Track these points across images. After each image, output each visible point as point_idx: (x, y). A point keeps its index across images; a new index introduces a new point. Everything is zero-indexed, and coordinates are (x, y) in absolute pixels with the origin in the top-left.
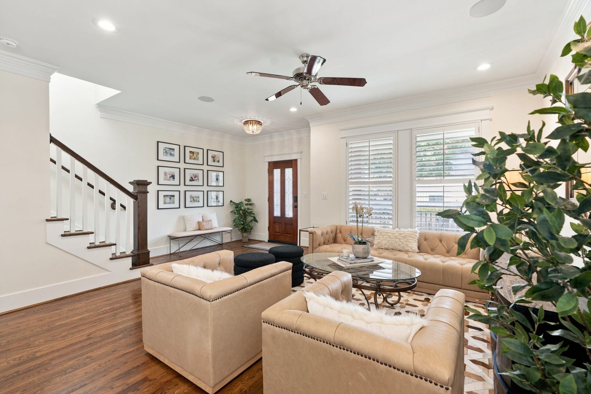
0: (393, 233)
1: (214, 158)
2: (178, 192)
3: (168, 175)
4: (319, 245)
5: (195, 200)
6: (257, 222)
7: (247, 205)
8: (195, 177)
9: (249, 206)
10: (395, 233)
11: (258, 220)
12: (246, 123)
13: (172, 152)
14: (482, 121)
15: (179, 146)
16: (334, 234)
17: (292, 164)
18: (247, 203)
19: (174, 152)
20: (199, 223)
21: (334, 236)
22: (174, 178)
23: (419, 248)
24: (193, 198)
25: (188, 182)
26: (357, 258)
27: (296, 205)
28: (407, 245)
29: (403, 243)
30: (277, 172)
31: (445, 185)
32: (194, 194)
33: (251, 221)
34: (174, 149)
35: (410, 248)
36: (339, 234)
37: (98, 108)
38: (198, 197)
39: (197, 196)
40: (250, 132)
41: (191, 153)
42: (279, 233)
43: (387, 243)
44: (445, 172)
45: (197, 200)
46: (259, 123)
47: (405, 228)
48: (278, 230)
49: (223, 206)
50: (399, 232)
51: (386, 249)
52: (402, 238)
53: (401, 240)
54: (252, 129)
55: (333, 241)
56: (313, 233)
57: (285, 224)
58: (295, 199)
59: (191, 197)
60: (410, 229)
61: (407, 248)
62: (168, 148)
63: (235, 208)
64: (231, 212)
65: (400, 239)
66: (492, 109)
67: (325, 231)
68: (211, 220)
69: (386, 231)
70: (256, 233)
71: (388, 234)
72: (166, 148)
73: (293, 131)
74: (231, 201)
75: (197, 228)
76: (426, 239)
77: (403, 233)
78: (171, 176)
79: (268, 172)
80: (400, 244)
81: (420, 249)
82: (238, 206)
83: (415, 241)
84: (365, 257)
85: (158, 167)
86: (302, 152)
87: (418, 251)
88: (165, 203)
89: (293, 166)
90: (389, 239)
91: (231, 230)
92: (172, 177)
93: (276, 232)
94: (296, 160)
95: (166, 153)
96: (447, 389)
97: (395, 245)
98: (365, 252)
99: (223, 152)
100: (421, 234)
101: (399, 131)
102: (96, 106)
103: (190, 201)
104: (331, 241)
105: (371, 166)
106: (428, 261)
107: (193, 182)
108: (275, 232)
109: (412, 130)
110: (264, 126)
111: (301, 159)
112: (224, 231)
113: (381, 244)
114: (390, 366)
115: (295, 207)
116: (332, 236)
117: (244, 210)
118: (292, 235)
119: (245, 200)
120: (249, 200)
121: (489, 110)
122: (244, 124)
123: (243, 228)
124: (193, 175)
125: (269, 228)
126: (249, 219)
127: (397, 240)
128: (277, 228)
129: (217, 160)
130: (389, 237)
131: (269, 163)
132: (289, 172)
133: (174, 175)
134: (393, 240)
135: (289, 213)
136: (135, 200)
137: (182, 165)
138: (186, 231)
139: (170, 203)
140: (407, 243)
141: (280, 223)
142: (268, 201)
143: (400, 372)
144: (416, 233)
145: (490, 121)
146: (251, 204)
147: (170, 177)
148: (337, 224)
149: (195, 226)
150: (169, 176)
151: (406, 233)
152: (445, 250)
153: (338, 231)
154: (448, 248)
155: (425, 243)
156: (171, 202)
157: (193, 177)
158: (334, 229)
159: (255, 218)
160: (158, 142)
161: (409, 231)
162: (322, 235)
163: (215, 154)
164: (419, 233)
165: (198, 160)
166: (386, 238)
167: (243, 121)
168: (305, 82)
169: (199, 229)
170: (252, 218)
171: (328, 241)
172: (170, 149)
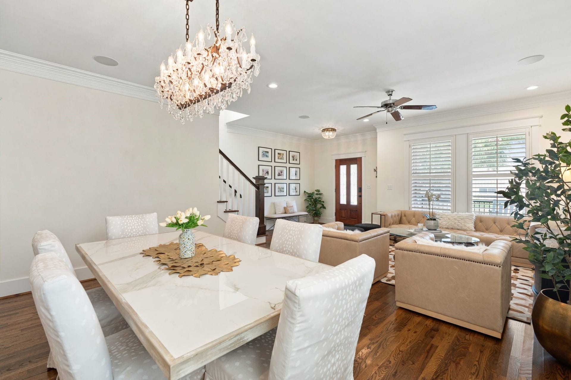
0: (453, 216)
1: (293, 157)
2: (271, 184)
4: (389, 224)
5: (281, 190)
6: (325, 208)
7: (317, 194)
8: (281, 173)
9: (319, 196)
10: (455, 216)
11: (326, 207)
12: (324, 130)
13: (267, 155)
14: (532, 127)
15: (271, 149)
16: (400, 217)
17: (357, 161)
18: (317, 193)
19: (268, 154)
20: (285, 208)
21: (400, 219)
22: (268, 174)
23: (475, 228)
24: (280, 188)
25: (277, 177)
26: (429, 230)
27: (360, 195)
28: (465, 226)
29: (461, 223)
30: (343, 169)
31: (498, 178)
32: (280, 186)
33: (321, 208)
34: (268, 152)
35: (468, 227)
36: (404, 217)
37: (226, 126)
38: (283, 188)
40: (327, 137)
41: (279, 154)
42: (345, 217)
43: (447, 223)
44: (498, 163)
45: (283, 190)
46: (333, 130)
47: (463, 212)
48: (343, 215)
49: (299, 195)
50: (457, 215)
51: (446, 228)
52: (460, 220)
53: (460, 221)
54: (329, 135)
55: (399, 223)
56: (385, 215)
57: (350, 210)
58: (360, 190)
59: (279, 188)
60: (467, 213)
61: (465, 228)
62: (265, 151)
63: (308, 197)
64: (305, 200)
65: (458, 220)
66: (542, 117)
67: (393, 214)
68: (293, 206)
69: (446, 215)
70: (326, 218)
71: (448, 217)
72: (263, 151)
73: (357, 134)
74: (305, 192)
75: (284, 212)
76: (481, 221)
77: (461, 216)
78: (266, 172)
79: (335, 168)
80: (459, 225)
81: (477, 229)
82: (310, 196)
83: (472, 223)
84: (435, 229)
85: (259, 165)
86: (366, 151)
87: (475, 230)
89: (358, 163)
90: (449, 221)
91: (307, 214)
93: (343, 217)
94: (361, 158)
95: (264, 155)
96: (500, 267)
97: (454, 225)
98: (435, 226)
99: (300, 153)
100: (477, 217)
101: (456, 136)
102: (226, 124)
103: (278, 191)
104: (398, 222)
105: (432, 163)
106: (484, 236)
107: (280, 176)
108: (341, 217)
109: (469, 134)
110: (338, 132)
111: (365, 157)
112: (300, 215)
113: (442, 225)
114: (471, 261)
115: (360, 197)
116: (397, 219)
117: (316, 199)
118: (357, 220)
119: (315, 191)
120: (318, 191)
121: (539, 118)
122: (322, 131)
123: (315, 213)
124: (280, 171)
125: (336, 213)
126: (319, 206)
127: (456, 221)
128: (343, 214)
129: (296, 159)
130: (449, 219)
131: (336, 160)
132: (354, 168)
133: (268, 171)
134: (453, 222)
135: (354, 201)
136: (257, 190)
137: (273, 164)
138: (276, 214)
140: (465, 224)
141: (346, 210)
142: (335, 192)
143: (477, 263)
144: (473, 216)
145: (539, 127)
146: (320, 194)
147: (266, 173)
148: (402, 210)
149: (282, 210)
150: (265, 172)
151: (464, 216)
152: (498, 230)
153: (403, 215)
154: (501, 228)
155: (480, 224)
156: (266, 191)
158: (399, 213)
159: (323, 205)
160: (259, 147)
161: (466, 215)
162: (392, 216)
163: (294, 154)
164: (475, 216)
165: (283, 159)
166: (446, 220)
167: (322, 129)
168: (390, 109)
169: (286, 213)
170: (321, 206)
171: (396, 222)
172: (266, 152)
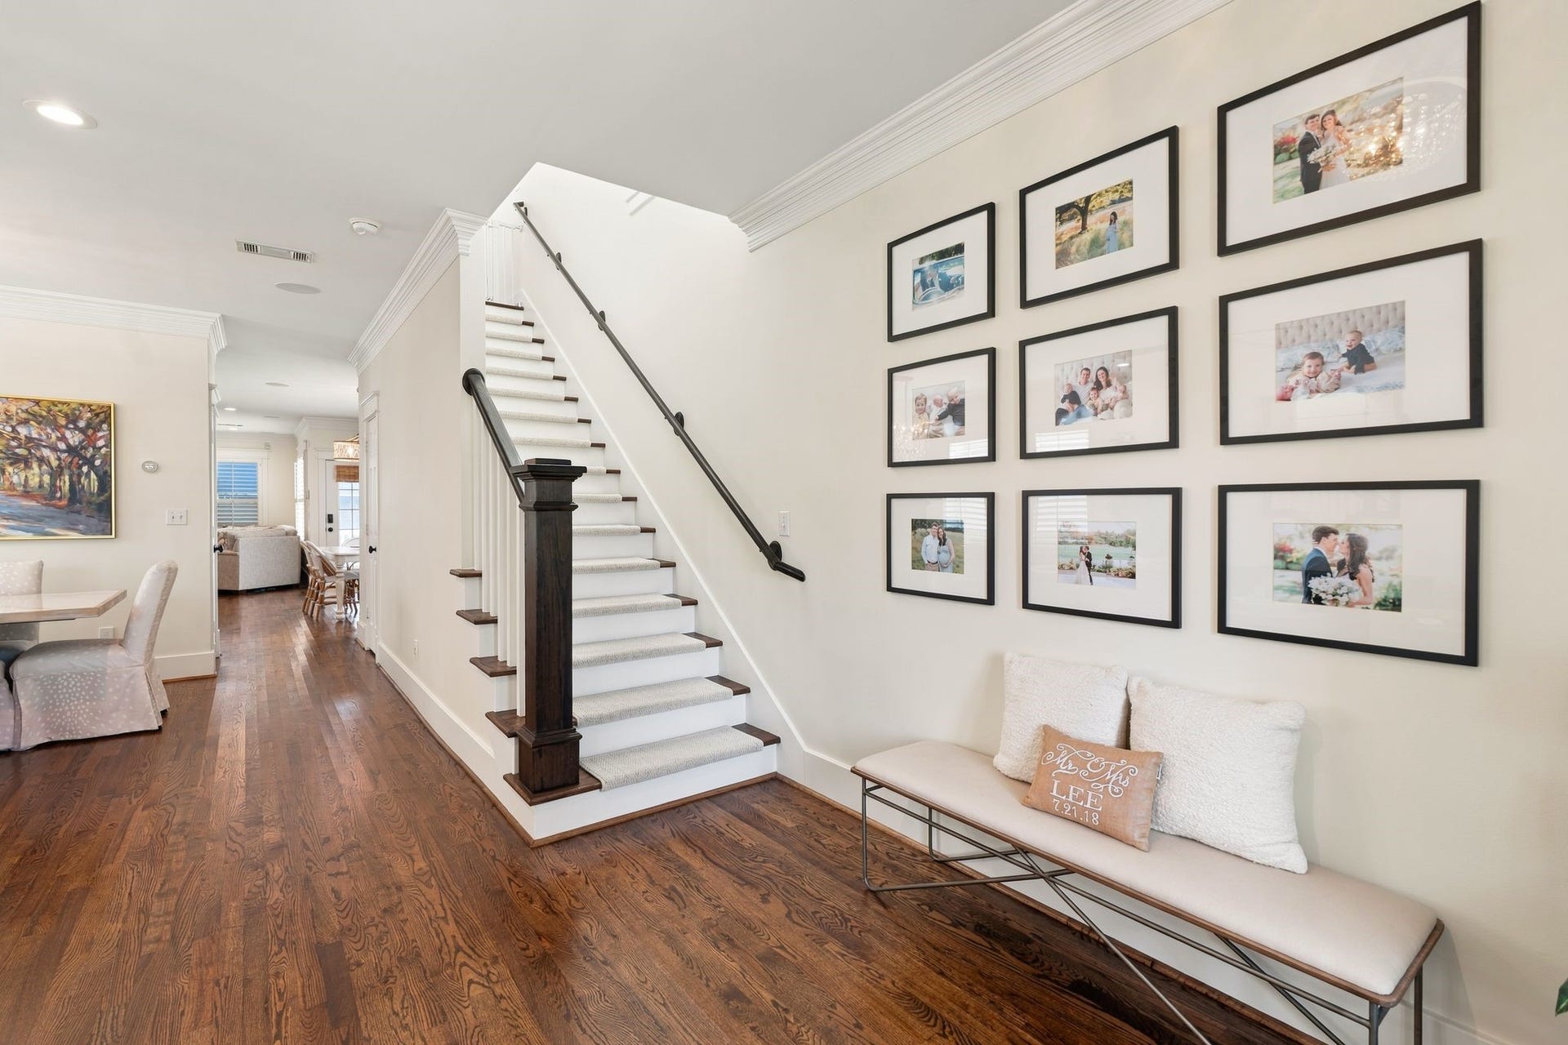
1: (1309, 146)
2: (985, 504)
3: (934, 407)
5: (1098, 561)
8: (1098, 387)
13: (952, 271)
15: (985, 217)
22: (961, 421)
24: (1084, 542)
25: (1041, 433)
32: (1094, 517)
34: (954, 251)
38: (1129, 542)
39: (1118, 530)
41: (1066, 216)
45: (1115, 565)
62: (933, 256)
78: (945, 407)
85: (891, 374)
88: (918, 563)
92: (950, 417)
103: (1061, 567)
124: (1081, 378)
133: (963, 401)
137: (1007, 328)
139: (939, 566)
147: (942, 417)
150: (936, 412)
156: (944, 557)
157: (1084, 392)
160: (891, 245)
163: (1324, 104)
165: (1121, 245)
172: (941, 255)
